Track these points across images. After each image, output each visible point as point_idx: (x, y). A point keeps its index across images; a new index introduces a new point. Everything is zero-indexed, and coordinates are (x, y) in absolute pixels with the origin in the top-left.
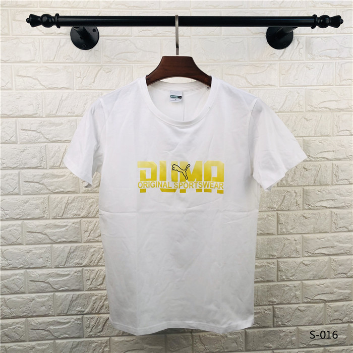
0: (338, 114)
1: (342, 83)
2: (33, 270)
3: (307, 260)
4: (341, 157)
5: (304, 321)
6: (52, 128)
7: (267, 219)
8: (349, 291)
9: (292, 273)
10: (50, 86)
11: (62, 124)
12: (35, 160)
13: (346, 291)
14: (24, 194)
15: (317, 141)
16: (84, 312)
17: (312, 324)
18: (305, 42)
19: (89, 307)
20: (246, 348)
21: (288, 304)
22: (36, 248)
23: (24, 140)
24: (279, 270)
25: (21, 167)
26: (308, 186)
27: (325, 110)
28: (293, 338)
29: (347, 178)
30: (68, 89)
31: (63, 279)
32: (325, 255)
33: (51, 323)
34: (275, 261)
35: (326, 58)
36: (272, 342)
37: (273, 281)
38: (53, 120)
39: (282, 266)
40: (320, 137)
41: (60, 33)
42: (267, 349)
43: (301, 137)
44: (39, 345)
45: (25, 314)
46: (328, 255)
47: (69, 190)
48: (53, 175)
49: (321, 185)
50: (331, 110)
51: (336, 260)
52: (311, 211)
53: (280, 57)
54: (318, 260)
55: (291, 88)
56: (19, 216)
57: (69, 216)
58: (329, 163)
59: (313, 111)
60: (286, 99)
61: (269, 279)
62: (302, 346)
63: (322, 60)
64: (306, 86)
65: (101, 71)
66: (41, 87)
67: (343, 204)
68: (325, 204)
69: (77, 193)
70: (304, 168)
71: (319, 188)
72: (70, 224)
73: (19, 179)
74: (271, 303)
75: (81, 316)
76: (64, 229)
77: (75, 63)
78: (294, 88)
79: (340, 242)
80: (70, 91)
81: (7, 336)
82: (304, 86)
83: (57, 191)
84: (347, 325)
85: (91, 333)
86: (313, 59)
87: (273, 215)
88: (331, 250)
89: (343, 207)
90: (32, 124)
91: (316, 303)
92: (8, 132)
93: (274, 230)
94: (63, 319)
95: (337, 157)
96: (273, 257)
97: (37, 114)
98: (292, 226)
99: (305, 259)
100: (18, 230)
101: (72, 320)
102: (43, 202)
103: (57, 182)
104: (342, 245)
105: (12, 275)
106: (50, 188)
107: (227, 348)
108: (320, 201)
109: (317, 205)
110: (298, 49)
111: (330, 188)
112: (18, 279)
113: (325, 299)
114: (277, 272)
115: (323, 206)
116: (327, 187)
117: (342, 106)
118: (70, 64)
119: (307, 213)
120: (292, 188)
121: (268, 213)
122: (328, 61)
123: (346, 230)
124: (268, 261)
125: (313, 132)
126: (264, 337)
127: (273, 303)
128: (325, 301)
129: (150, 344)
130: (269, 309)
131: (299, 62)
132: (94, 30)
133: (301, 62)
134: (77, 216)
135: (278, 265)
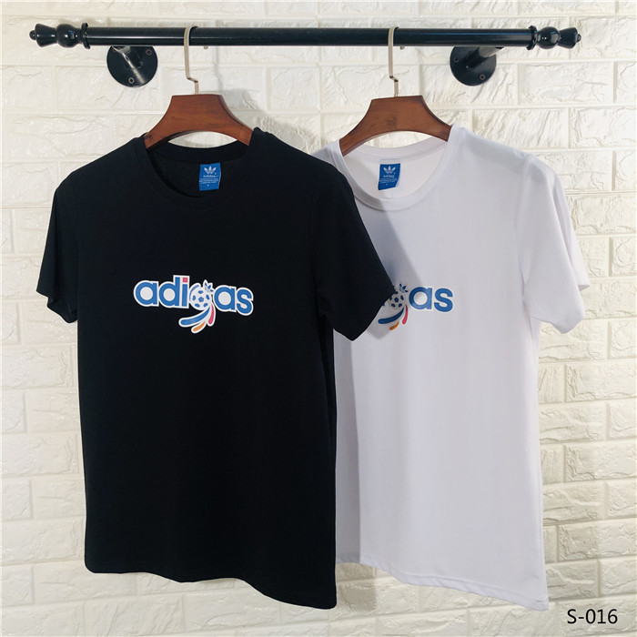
2: (45, 478)
8: (597, 504)
13: (592, 503)
18: (516, 73)
20: (421, 607)
25: (22, 295)
29: (591, 307)
32: (557, 441)
42: (458, 606)
45: (31, 556)
46: (561, 442)
51: (575, 449)
53: (474, 99)
56: (18, 383)
67: (586, 352)
68: (554, 353)
79: (580, 418)
84: (594, 561)
88: (566, 432)
89: (585, 358)
104: (584, 424)
108: (546, 348)
110: (505, 85)
113: (558, 517)
115: (551, 358)
123: (590, 397)
128: (556, 522)
133: (510, 107)
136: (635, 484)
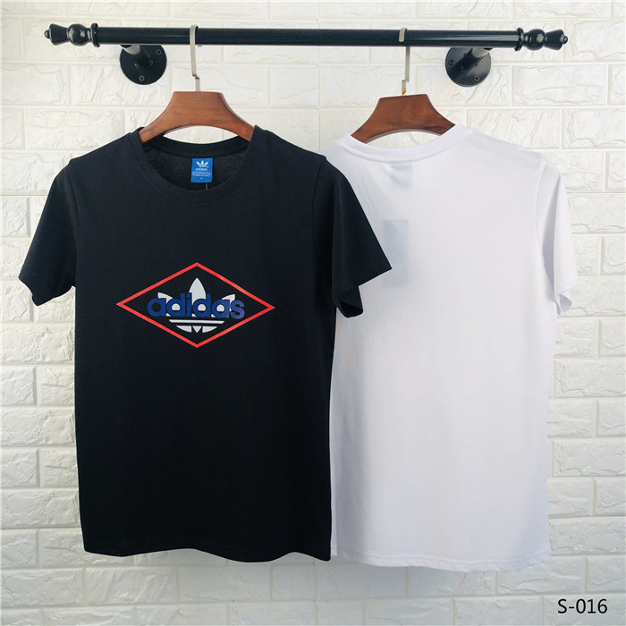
1: (574, 144)
2: (51, 449)
8: (585, 500)
14: (39, 323)
18: (510, 75)
29: (581, 305)
33: (78, 539)
35: (545, 102)
42: (443, 594)
44: (58, 574)
51: (563, 445)
53: (469, 99)
56: (29, 358)
62: (503, 592)
63: (539, 105)
67: (576, 349)
77: (126, 106)
79: (569, 414)
84: (581, 558)
86: (525, 103)
88: (555, 427)
89: (574, 355)
104: (574, 420)
110: (498, 86)
112: (26, 462)
117: (574, 183)
118: (118, 108)
122: (551, 107)
123: (579, 394)
131: (502, 108)
136: (624, 482)
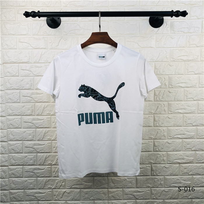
0: (188, 63)
1: (190, 46)
2: (27, 142)
3: (170, 141)
4: (189, 86)
5: (168, 173)
6: (37, 69)
7: (148, 118)
8: (193, 158)
9: (161, 147)
10: (36, 47)
11: (42, 67)
12: (28, 85)
13: (191, 158)
14: (22, 103)
15: (176, 77)
16: (52, 164)
17: (172, 175)
18: (170, 24)
19: (55, 162)
20: (136, 186)
21: (160, 164)
22: (28, 130)
23: (22, 75)
24: (154, 145)
25: (21, 89)
26: (171, 101)
27: (181, 60)
28: (162, 182)
29: (192, 97)
30: (45, 49)
31: (42, 146)
32: (180, 138)
33: (35, 169)
34: (152, 141)
35: (181, 33)
36: (150, 184)
37: (151, 151)
38: (37, 65)
39: (156, 144)
40: (178, 75)
41: (41, 20)
42: (148, 187)
43: (167, 75)
44: (29, 180)
45: (22, 164)
46: (182, 139)
47: (45, 101)
48: (37, 93)
49: (178, 101)
50: (184, 61)
51: (186, 141)
52: (172, 115)
53: (156, 32)
54: (176, 141)
55: (163, 48)
56: (19, 114)
57: (45, 114)
58: (182, 89)
59: (174, 61)
60: (159, 55)
61: (149, 150)
62: (166, 186)
63: (179, 34)
64: (170, 48)
65: (62, 39)
66: (31, 48)
67: (190, 111)
68: (180, 111)
69: (49, 102)
70: (169, 92)
71: (177, 102)
72: (46, 118)
73: (20, 95)
74: (150, 163)
75: (51, 166)
76: (42, 121)
77: (48, 35)
78: (164, 48)
79: (188, 131)
80: (46, 50)
81: (13, 174)
82: (169, 48)
83: (39, 101)
84: (191, 176)
85: (55, 175)
86: (174, 33)
87: (152, 117)
88: (183, 136)
89: (190, 113)
90: (26, 67)
91: (175, 164)
92: (14, 71)
93: (152, 124)
94: (41, 167)
95: (187, 86)
96: (151, 138)
97: (29, 61)
98: (162, 122)
99: (169, 140)
100: (19, 121)
101: (46, 168)
102: (32, 107)
103: (39, 97)
104: (189, 133)
105: (16, 144)
106: (35, 100)
107: (126, 186)
108: (177, 109)
109: (176, 111)
110: (166, 28)
111: (183, 102)
112: (19, 146)
113: (180, 162)
114: (154, 147)
115: (179, 112)
116: (182, 102)
117: (190, 59)
118: (46, 36)
119: (170, 116)
120: (162, 102)
121: (149, 115)
122: (183, 34)
123: (191, 125)
124: (149, 140)
125: (174, 72)
126: (146, 181)
127: (151, 163)
128: (179, 163)
129: (86, 182)
130: (149, 166)
131: (167, 35)
132: (58, 18)
133: (168, 35)
134: (49, 114)
135: (154, 143)
